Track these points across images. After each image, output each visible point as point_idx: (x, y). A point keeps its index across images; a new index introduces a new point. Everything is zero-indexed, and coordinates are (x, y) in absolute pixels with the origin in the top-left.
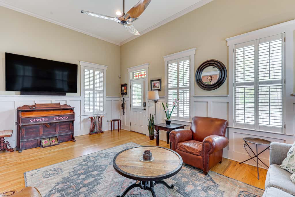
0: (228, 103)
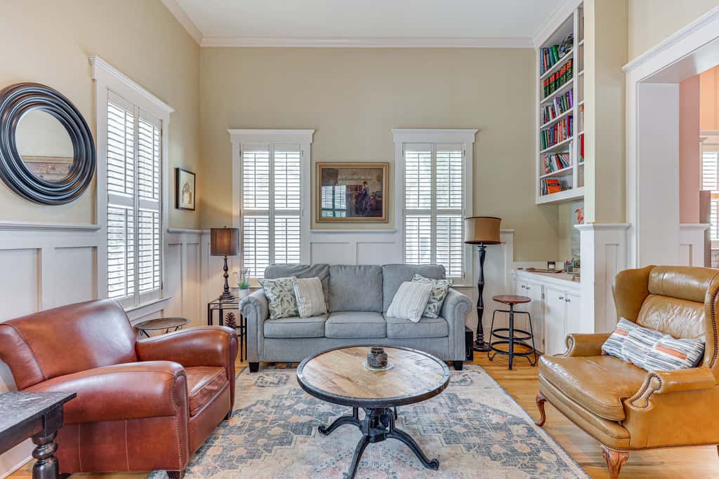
0: (95, 248)
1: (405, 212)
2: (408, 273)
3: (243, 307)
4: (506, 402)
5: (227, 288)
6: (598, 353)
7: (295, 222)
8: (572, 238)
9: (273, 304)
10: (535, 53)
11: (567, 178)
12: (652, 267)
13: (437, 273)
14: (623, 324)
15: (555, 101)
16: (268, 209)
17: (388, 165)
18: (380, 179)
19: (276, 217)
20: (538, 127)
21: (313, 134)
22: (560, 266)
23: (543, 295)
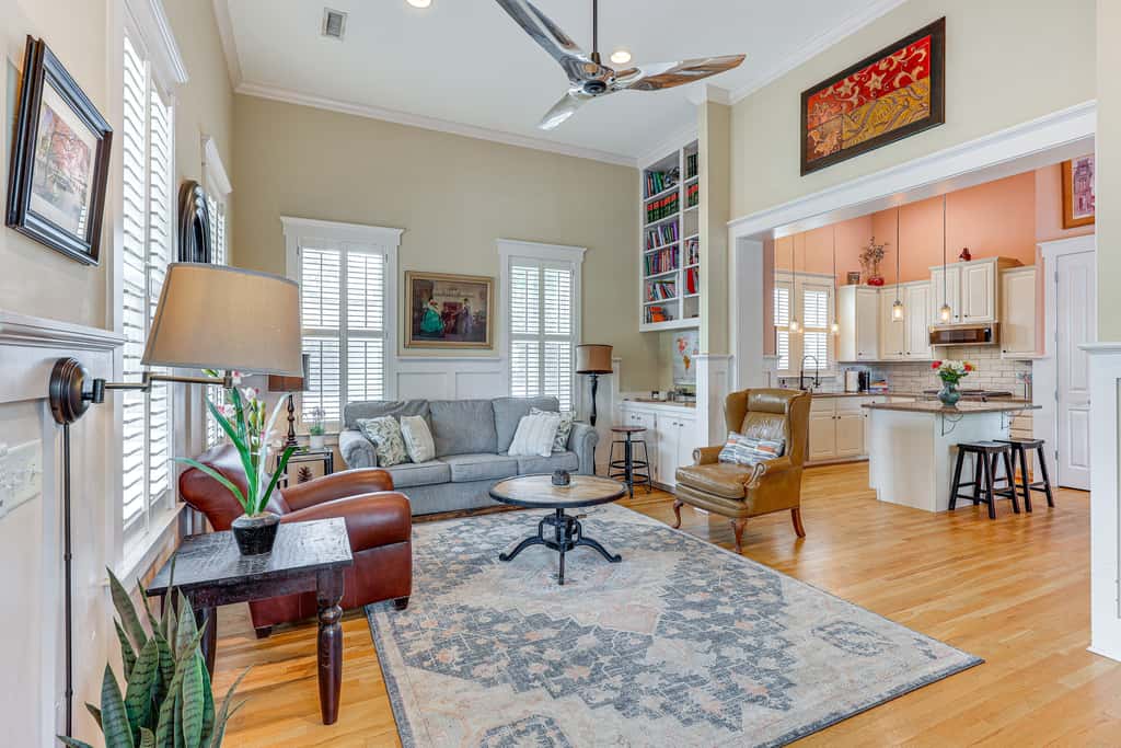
1: (511, 337)
2: (525, 407)
3: (351, 453)
4: (643, 519)
5: (291, 436)
6: (716, 461)
7: (376, 345)
8: (674, 367)
9: (382, 448)
10: (638, 174)
11: (670, 308)
12: (749, 390)
13: (552, 406)
14: (733, 436)
15: (659, 228)
16: (338, 328)
17: (491, 280)
18: (483, 296)
19: (350, 339)
20: (642, 252)
21: (401, 235)
22: (662, 395)
23: (656, 425)
